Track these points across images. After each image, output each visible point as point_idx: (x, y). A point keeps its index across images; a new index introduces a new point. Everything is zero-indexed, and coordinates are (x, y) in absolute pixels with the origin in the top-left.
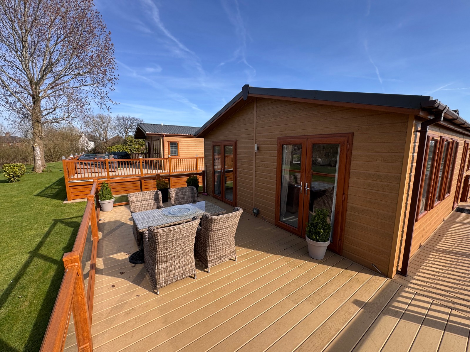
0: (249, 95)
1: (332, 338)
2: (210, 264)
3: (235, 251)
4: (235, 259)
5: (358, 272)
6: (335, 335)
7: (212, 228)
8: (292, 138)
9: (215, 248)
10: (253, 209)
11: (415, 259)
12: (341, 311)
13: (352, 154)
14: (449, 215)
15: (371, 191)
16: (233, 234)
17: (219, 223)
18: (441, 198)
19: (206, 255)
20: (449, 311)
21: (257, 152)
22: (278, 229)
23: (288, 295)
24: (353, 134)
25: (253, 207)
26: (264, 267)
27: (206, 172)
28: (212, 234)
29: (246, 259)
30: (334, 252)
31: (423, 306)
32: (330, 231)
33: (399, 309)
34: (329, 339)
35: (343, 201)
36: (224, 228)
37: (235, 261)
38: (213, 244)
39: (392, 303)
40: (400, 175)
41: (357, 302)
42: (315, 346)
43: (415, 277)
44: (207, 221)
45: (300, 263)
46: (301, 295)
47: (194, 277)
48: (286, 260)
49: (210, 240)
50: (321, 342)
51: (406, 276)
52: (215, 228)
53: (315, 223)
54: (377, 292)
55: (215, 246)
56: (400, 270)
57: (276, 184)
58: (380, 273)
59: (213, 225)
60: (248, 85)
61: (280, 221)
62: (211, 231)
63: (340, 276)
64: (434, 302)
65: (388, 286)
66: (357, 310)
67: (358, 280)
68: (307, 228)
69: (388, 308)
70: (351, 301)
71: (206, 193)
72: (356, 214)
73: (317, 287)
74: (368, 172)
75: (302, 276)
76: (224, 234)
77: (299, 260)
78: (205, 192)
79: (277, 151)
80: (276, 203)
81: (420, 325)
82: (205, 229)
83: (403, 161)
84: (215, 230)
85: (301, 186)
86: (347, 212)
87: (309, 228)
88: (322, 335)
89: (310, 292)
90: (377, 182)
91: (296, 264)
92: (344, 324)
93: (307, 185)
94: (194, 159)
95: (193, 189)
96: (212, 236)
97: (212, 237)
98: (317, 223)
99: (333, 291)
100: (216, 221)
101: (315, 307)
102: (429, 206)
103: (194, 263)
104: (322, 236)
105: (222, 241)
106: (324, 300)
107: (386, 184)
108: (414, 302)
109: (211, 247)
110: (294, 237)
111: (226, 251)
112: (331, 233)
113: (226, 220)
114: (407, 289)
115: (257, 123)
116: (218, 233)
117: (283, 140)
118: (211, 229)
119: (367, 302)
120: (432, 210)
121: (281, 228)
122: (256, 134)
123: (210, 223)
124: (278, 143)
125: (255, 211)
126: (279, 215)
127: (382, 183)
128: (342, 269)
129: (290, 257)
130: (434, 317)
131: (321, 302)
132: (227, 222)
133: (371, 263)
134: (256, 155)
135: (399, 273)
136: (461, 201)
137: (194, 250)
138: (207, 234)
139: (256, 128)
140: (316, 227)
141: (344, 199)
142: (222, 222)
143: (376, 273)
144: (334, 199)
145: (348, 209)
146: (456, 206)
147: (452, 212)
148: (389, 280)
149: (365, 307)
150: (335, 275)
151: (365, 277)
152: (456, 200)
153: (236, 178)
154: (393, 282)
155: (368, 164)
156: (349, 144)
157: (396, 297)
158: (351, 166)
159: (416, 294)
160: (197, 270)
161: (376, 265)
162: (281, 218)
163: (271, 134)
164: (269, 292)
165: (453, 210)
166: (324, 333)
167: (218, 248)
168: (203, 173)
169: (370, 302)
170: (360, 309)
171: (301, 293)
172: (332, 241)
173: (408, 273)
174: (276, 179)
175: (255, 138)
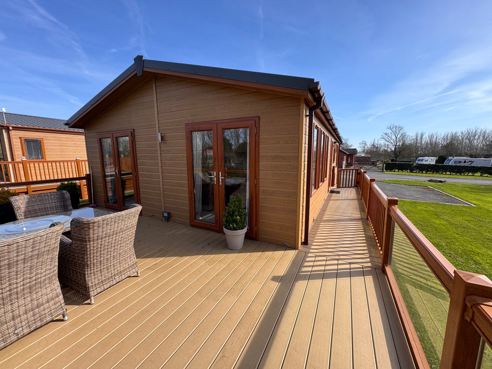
0: (145, 69)
1: (256, 322)
2: (93, 291)
3: (136, 263)
4: (137, 274)
5: (272, 251)
6: (258, 318)
7: (91, 236)
8: (200, 123)
9: (100, 265)
10: (163, 213)
11: (312, 230)
12: (262, 292)
13: (260, 138)
14: (327, 196)
15: (277, 172)
16: (131, 242)
17: (103, 228)
18: (323, 181)
19: (85, 280)
20: (336, 262)
21: (162, 142)
22: (195, 229)
23: (207, 295)
24: (259, 118)
25: (163, 210)
26: (178, 273)
27: (92, 175)
28: (92, 246)
29: (154, 270)
30: (252, 240)
31: (321, 264)
32: (246, 218)
33: (307, 272)
34: (253, 325)
35: (255, 185)
36: (113, 234)
37: (137, 276)
38: (95, 261)
39: (301, 269)
40: (298, 154)
41: (275, 279)
42: (240, 339)
43: (314, 243)
44: (79, 227)
45: (219, 257)
46: (222, 290)
47: (62, 318)
48: (204, 259)
49: (90, 255)
50: (246, 331)
51: (308, 245)
52: (96, 235)
53: (231, 211)
54: (290, 264)
55: (100, 263)
56: (304, 241)
57: (187, 178)
58: (289, 247)
59: (91, 231)
60: (142, 57)
61: (195, 219)
62: (89, 241)
63: (259, 260)
64: (328, 259)
65: (297, 256)
66: (275, 286)
67: (273, 258)
68: (224, 218)
69: (298, 275)
70: (270, 279)
71: (94, 204)
72: (267, 197)
73: (238, 277)
74: (274, 154)
75: (222, 270)
76: (115, 243)
77: (218, 255)
78: (92, 204)
79: (185, 140)
80: (189, 201)
81: (322, 280)
82: (77, 240)
83: (299, 141)
84: (97, 239)
85: (215, 177)
86: (260, 196)
87: (225, 218)
88: (246, 323)
89: (231, 284)
90: (282, 163)
91: (215, 260)
92: (266, 303)
93: (220, 174)
94: (73, 164)
95: (63, 194)
96: (92, 248)
97: (93, 250)
98: (233, 210)
99: (253, 275)
100: (96, 224)
101: (237, 297)
102: (317, 187)
103: (61, 297)
104: (239, 223)
105: (112, 253)
106: (245, 287)
107: (288, 163)
108: (316, 263)
109: (94, 265)
110: (212, 234)
111: (120, 267)
112: (247, 218)
113: (115, 222)
114: (310, 255)
115: (159, 107)
116: (103, 242)
117: (191, 126)
118: (89, 238)
119: (282, 275)
120: (318, 189)
121: (197, 228)
122: (158, 121)
123: (86, 229)
124: (186, 131)
125: (166, 215)
126: (193, 215)
127: (285, 163)
128: (260, 253)
129: (209, 254)
130: (329, 270)
131: (242, 290)
132: (116, 224)
133: (283, 240)
134: (161, 146)
135: (303, 244)
136: (331, 186)
137: (59, 277)
138: (82, 248)
139: (158, 114)
140: (232, 215)
141: (256, 183)
142: (107, 224)
143: (287, 248)
144: (247, 191)
145: (260, 194)
146: (330, 190)
147: (328, 193)
148: (297, 251)
149: (281, 280)
150: (254, 260)
151: (279, 254)
152: (329, 185)
153: (137, 178)
154: (300, 252)
155: (274, 146)
156: (257, 128)
157: (303, 264)
158: (260, 149)
159: (316, 256)
160: (67, 307)
161: (286, 241)
162: (197, 217)
163: (177, 120)
164: (185, 300)
165: (328, 192)
166: (248, 321)
167: (107, 265)
168: (87, 177)
169: (285, 274)
170: (278, 283)
171: (222, 288)
172: (249, 229)
173: (309, 242)
174: (187, 173)
175: (157, 126)
